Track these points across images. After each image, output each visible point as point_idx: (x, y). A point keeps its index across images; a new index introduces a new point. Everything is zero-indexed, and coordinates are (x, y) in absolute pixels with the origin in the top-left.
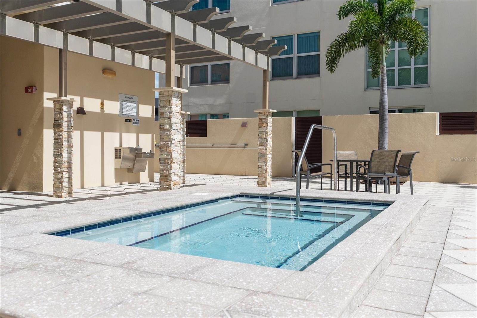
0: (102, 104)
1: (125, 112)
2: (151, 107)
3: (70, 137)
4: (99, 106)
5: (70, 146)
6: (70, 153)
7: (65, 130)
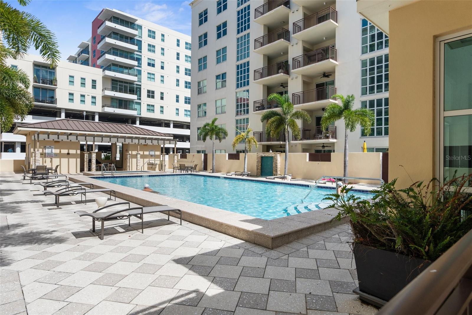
0: (144, 153)
1: (150, 154)
2: (159, 152)
3: (129, 161)
4: (143, 153)
5: (129, 162)
6: (129, 164)
7: (128, 159)
